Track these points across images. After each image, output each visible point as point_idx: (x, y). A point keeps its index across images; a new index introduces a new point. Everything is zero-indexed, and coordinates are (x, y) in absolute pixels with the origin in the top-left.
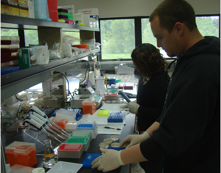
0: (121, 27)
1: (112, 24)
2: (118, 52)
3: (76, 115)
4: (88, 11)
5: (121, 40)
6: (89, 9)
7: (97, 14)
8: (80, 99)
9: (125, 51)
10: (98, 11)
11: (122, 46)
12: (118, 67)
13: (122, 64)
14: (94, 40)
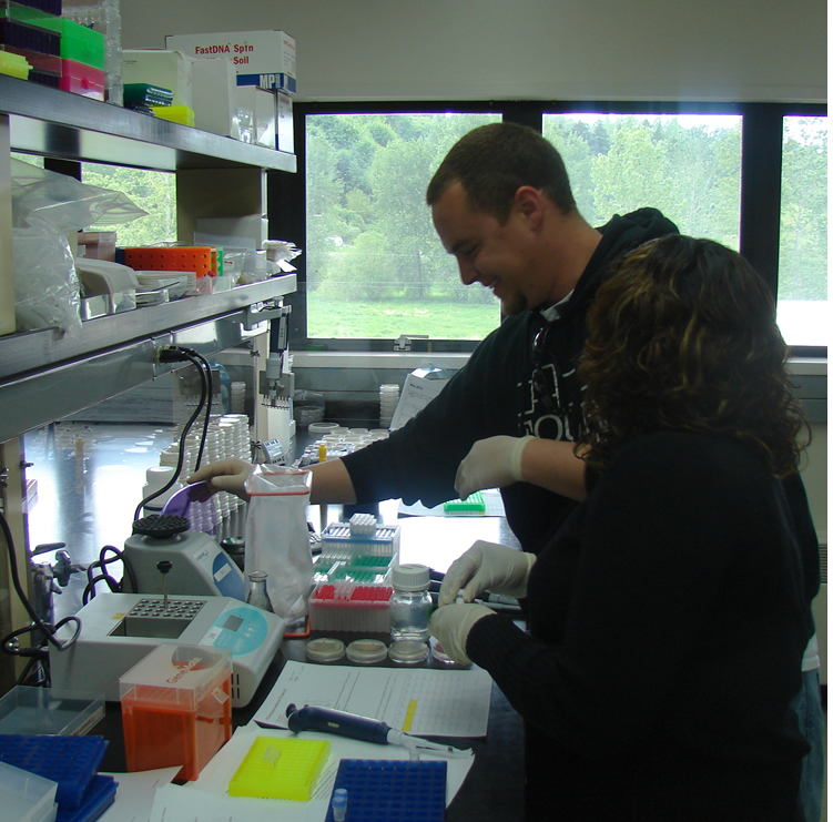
0: (417, 176)
1: (374, 162)
2: (401, 294)
3: (57, 799)
4: (232, 48)
5: (415, 239)
6: (240, 38)
7: (288, 69)
8: (117, 632)
9: (435, 292)
10: (293, 53)
11: (419, 265)
12: (397, 387)
13: (420, 373)
14: (259, 224)
